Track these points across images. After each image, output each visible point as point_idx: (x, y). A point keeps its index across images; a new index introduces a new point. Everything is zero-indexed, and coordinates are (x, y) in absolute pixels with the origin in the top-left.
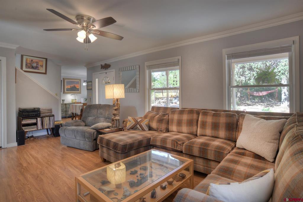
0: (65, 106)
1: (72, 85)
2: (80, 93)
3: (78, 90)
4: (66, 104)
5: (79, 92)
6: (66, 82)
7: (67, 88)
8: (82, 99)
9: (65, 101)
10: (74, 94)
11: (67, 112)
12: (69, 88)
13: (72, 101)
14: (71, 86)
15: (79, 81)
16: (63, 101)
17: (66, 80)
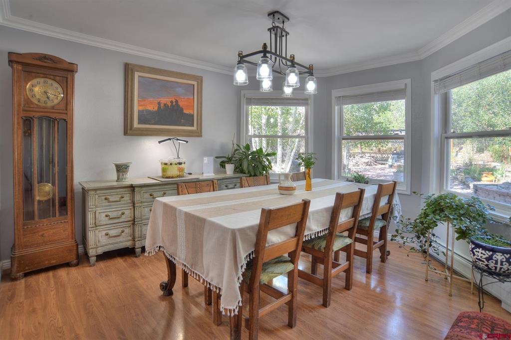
0: (127, 198)
1: (166, 100)
2: (198, 134)
3: (189, 120)
4: (132, 188)
5: (194, 128)
6: (139, 82)
7: (139, 111)
8: (206, 160)
9: (130, 169)
10: (171, 136)
11: (137, 229)
12: (150, 112)
13: (164, 170)
14: (159, 103)
15: (195, 83)
16: (118, 171)
17: (137, 74)
